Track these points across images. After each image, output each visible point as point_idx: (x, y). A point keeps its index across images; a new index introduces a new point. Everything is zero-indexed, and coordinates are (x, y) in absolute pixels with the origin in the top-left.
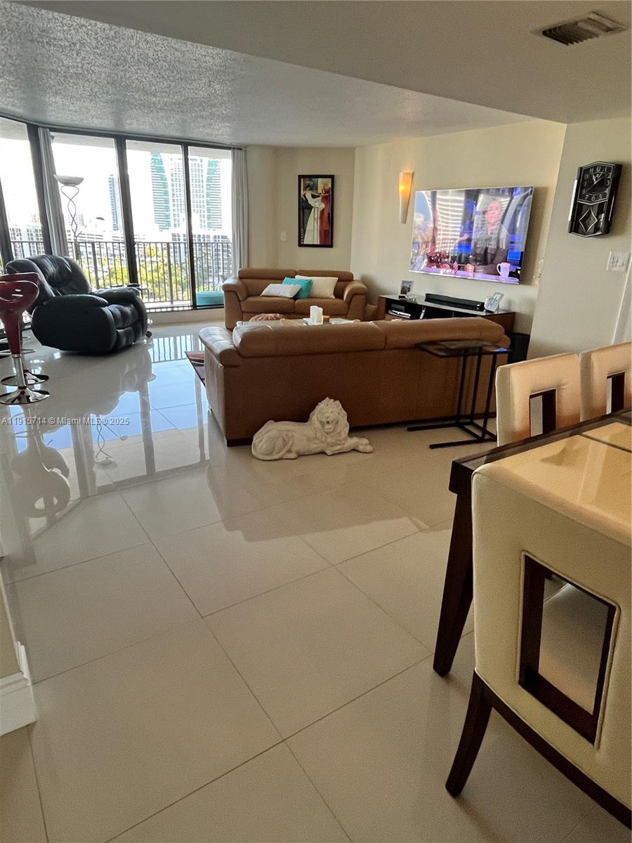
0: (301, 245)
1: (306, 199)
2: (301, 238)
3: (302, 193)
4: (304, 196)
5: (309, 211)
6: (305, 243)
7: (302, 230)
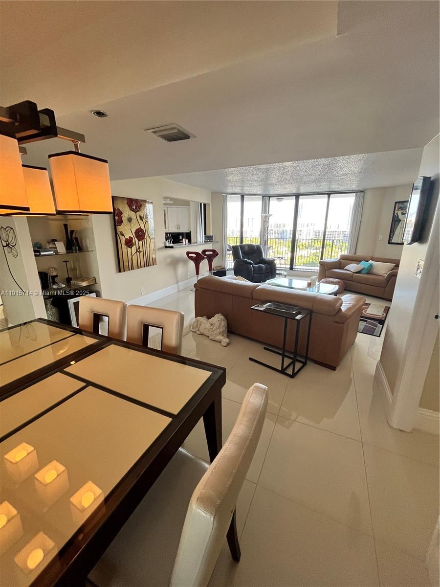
0: (389, 243)
1: (398, 215)
2: (390, 239)
3: (396, 212)
4: (397, 214)
5: (398, 222)
6: (392, 242)
7: (392, 234)
